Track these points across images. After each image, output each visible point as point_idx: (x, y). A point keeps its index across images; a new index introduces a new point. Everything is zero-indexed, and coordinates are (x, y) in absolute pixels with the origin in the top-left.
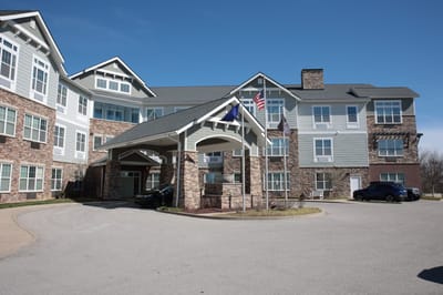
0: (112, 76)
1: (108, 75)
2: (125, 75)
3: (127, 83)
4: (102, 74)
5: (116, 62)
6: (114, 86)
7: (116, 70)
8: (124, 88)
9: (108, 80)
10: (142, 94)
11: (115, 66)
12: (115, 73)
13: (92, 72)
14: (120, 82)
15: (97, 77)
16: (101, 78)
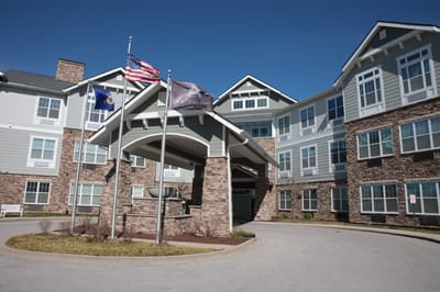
0: (246, 95)
1: (243, 95)
2: (259, 90)
3: (264, 97)
4: (237, 96)
5: (249, 80)
6: (250, 104)
7: (250, 88)
8: (262, 103)
9: (244, 100)
10: (282, 105)
11: (249, 84)
12: (249, 91)
13: (227, 98)
14: (256, 99)
15: (233, 100)
16: (237, 100)
